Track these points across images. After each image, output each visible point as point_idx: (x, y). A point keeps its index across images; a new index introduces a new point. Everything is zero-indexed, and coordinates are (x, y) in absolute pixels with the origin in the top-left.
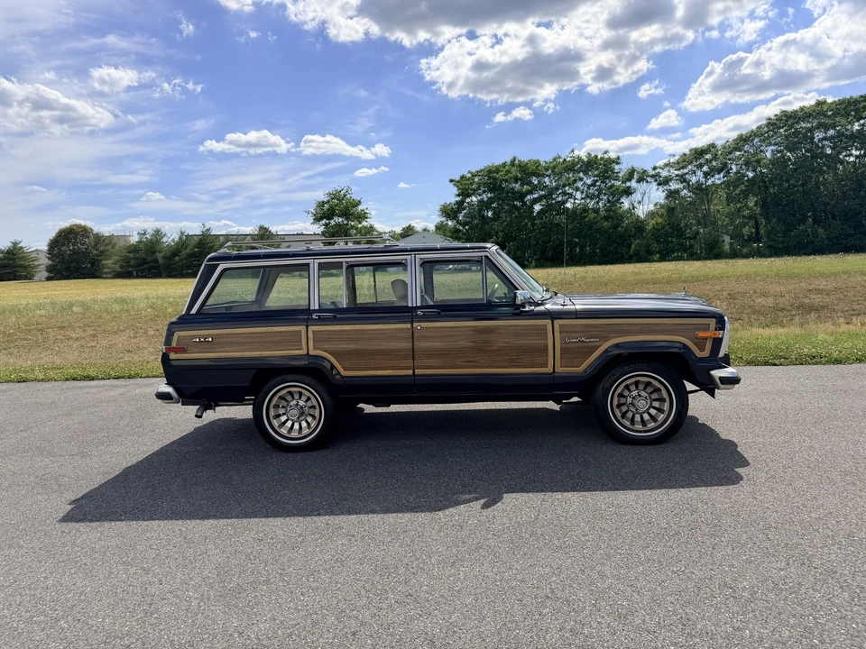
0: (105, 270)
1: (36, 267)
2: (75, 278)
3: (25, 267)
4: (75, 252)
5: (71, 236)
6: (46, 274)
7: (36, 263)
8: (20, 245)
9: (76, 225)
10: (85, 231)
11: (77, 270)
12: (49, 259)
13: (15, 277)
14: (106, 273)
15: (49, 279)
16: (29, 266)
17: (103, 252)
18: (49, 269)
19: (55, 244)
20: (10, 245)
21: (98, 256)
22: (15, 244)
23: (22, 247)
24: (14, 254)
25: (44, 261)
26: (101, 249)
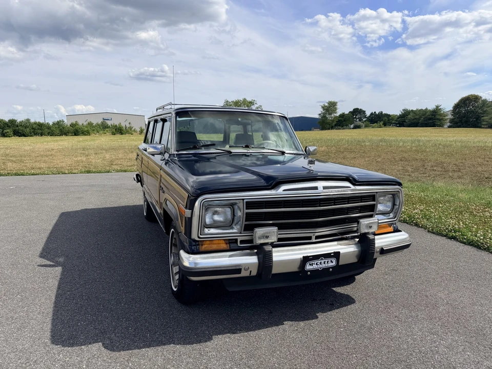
0: (484, 123)
1: (446, 120)
2: (464, 127)
3: (440, 120)
4: (468, 112)
5: (468, 102)
6: (449, 124)
7: (447, 117)
8: (440, 108)
9: (471, 95)
10: (476, 98)
11: (466, 122)
12: (452, 115)
13: (433, 125)
14: (484, 125)
15: (449, 127)
16: (442, 119)
17: (485, 111)
18: (451, 121)
19: (457, 106)
20: (435, 107)
21: (481, 113)
22: (437, 107)
23: (440, 109)
24: (436, 112)
25: (450, 116)
26: (485, 110)
